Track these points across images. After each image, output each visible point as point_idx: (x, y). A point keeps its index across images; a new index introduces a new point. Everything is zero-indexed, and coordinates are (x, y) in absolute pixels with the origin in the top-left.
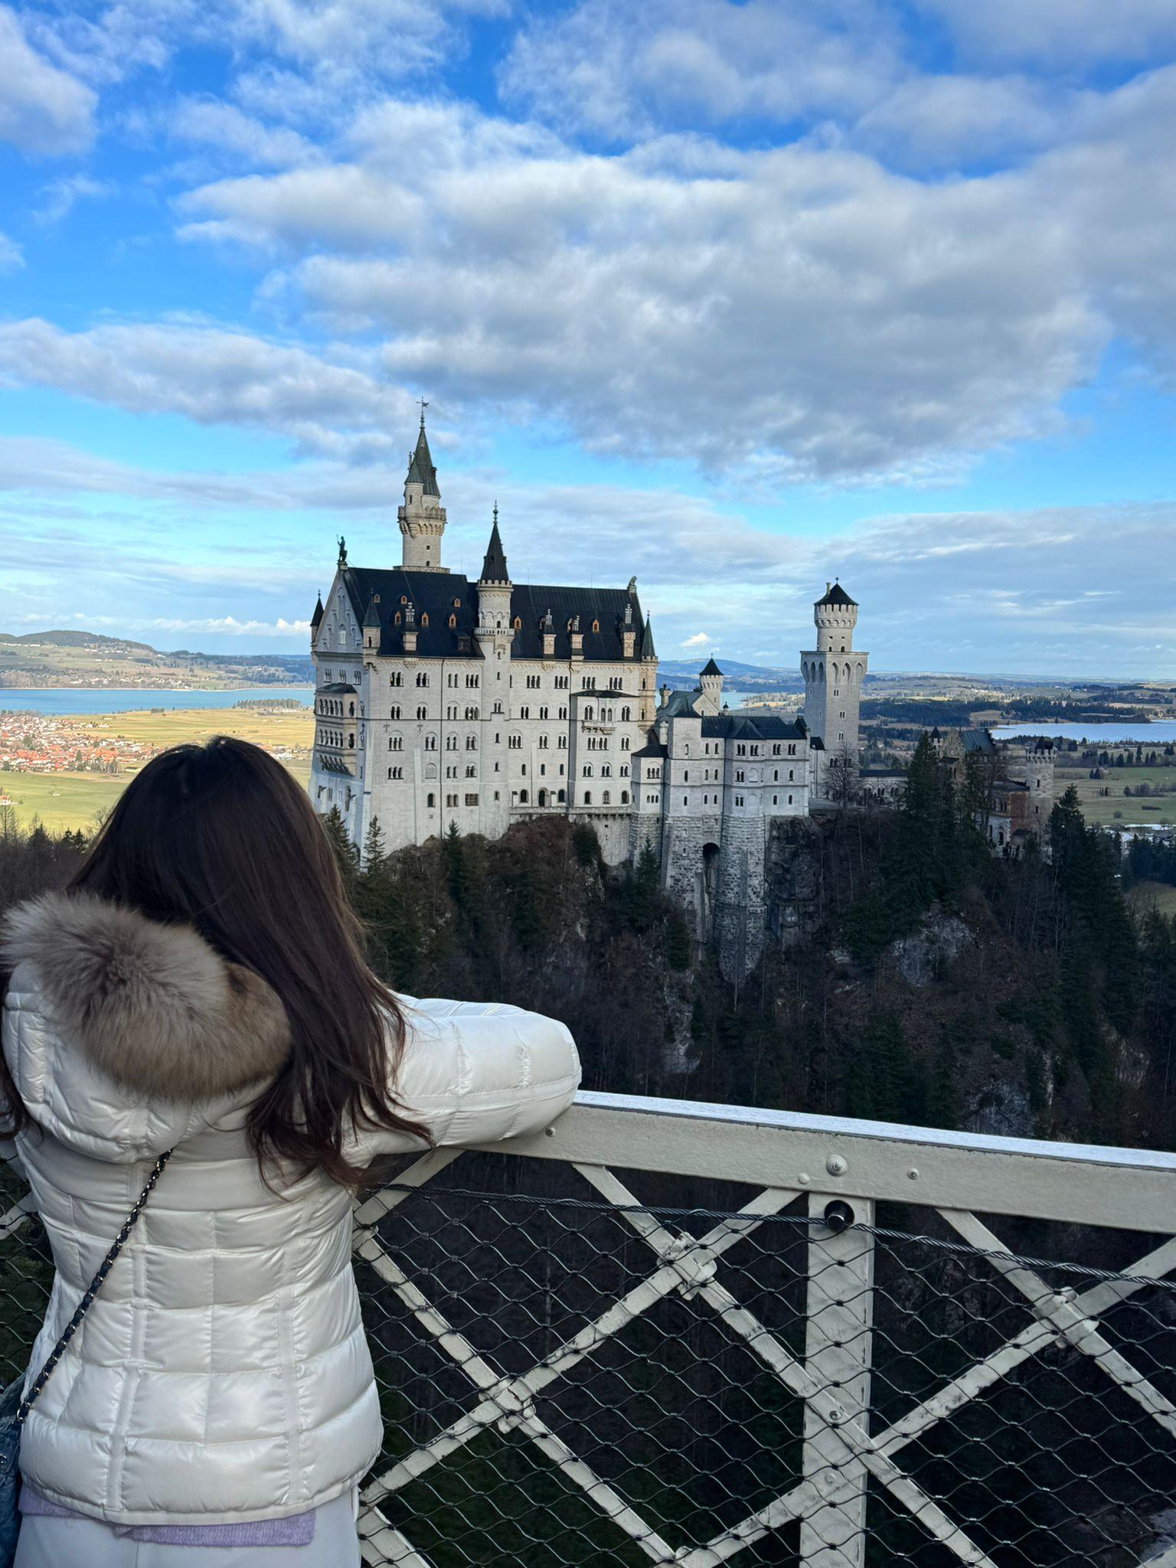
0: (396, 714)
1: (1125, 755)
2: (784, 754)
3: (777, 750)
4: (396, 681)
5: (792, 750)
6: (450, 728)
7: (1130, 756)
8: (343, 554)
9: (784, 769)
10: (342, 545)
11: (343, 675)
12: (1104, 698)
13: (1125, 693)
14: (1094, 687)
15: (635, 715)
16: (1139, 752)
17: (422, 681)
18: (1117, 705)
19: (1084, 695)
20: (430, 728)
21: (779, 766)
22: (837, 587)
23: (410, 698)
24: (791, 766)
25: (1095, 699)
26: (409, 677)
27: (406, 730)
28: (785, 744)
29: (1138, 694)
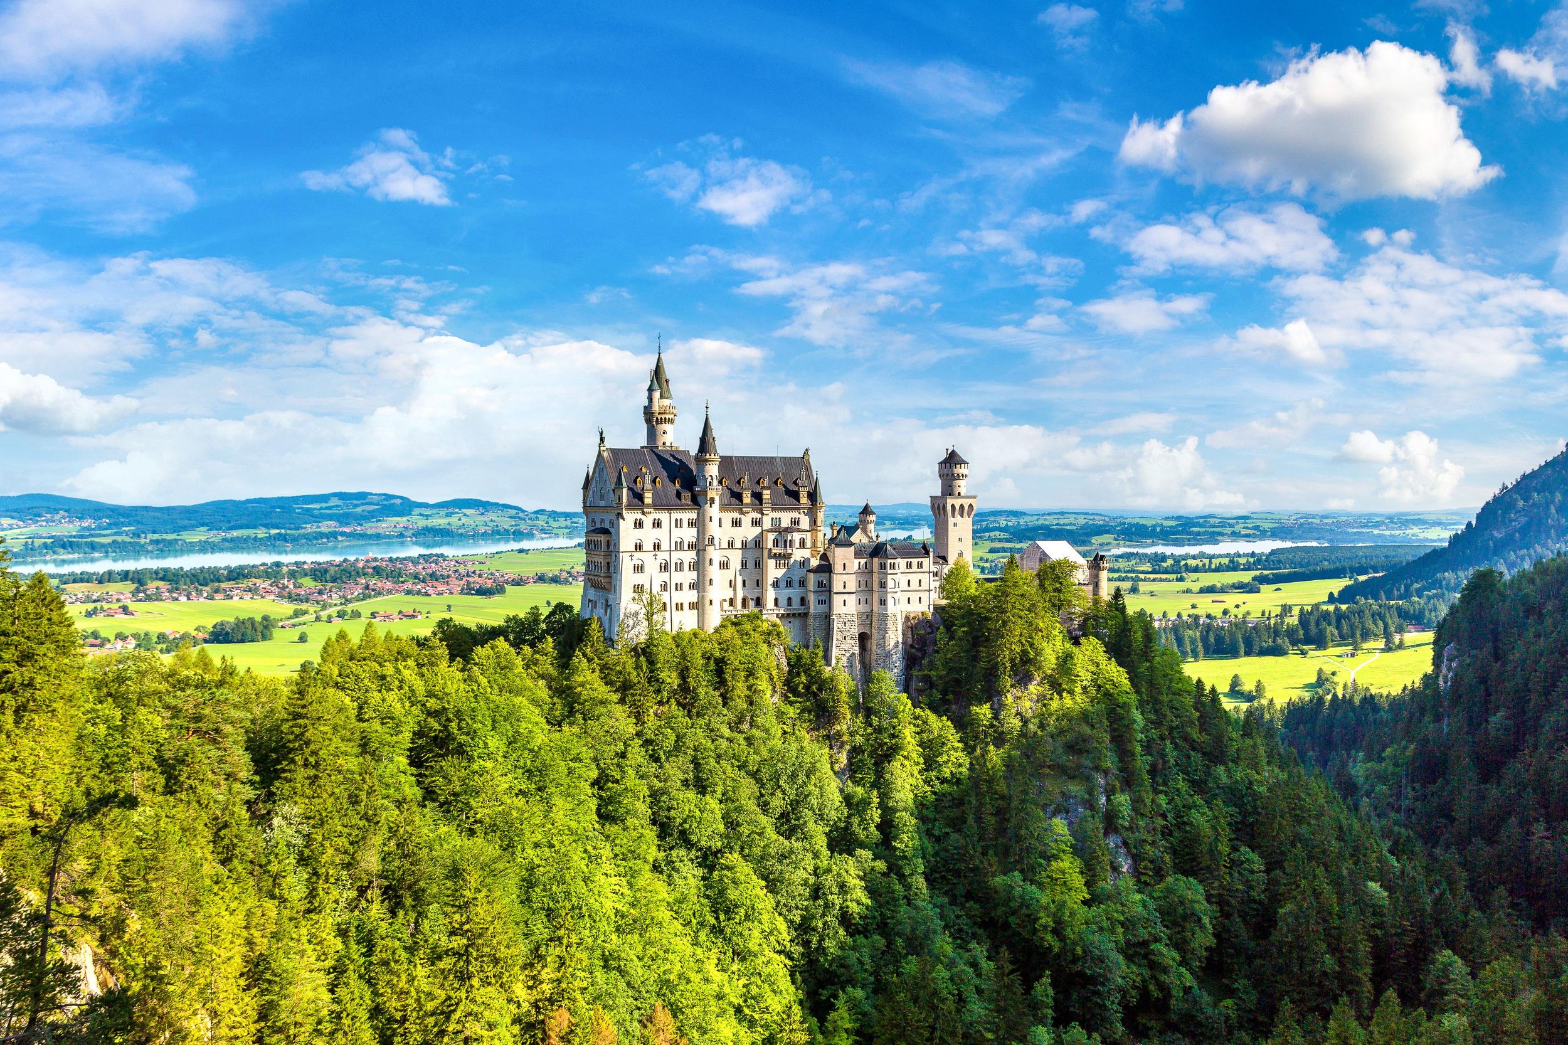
0: (639, 547)
1: (1200, 564)
2: (915, 568)
3: (909, 565)
4: (639, 524)
5: (920, 565)
6: (676, 556)
7: (1204, 565)
8: (602, 440)
9: (914, 579)
10: (601, 434)
11: (602, 521)
12: (1186, 524)
13: (1201, 521)
14: (1179, 518)
15: (808, 544)
16: (1210, 563)
17: (657, 524)
18: (1195, 529)
19: (1173, 523)
20: (663, 556)
21: (910, 577)
22: (953, 451)
23: (649, 536)
24: (920, 576)
25: (1180, 525)
26: (648, 521)
27: (647, 557)
28: (915, 561)
29: (1212, 521)
